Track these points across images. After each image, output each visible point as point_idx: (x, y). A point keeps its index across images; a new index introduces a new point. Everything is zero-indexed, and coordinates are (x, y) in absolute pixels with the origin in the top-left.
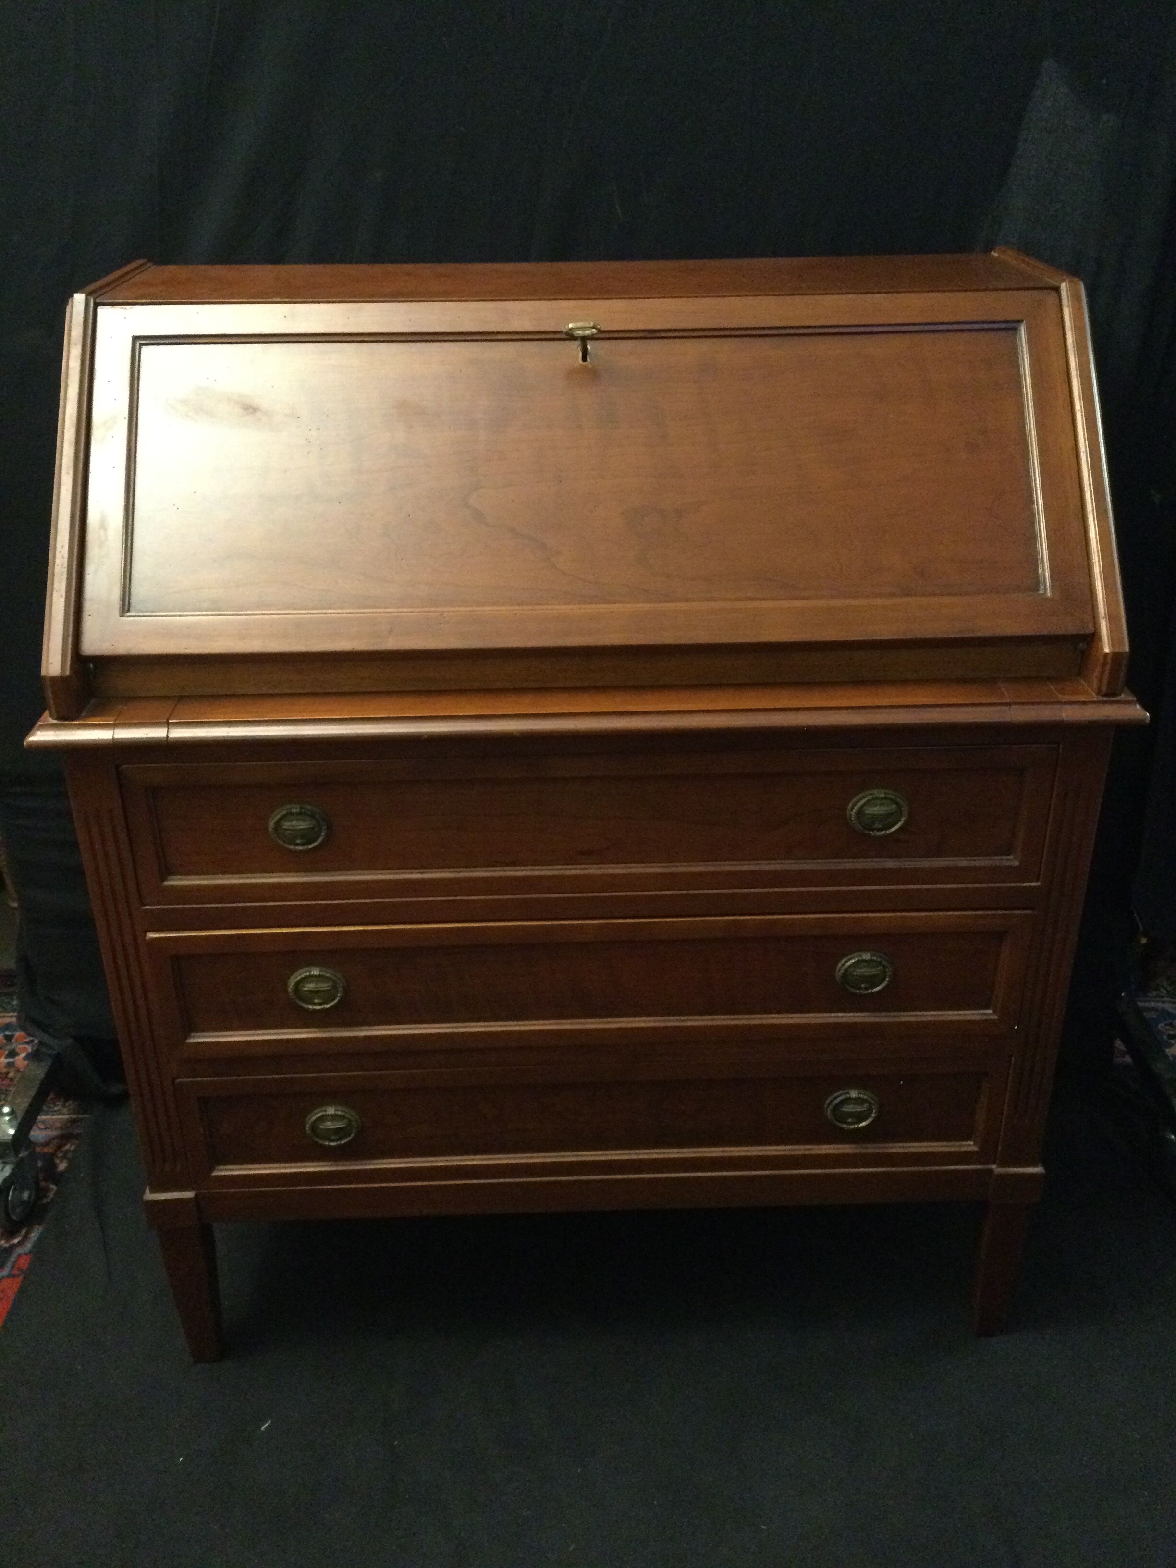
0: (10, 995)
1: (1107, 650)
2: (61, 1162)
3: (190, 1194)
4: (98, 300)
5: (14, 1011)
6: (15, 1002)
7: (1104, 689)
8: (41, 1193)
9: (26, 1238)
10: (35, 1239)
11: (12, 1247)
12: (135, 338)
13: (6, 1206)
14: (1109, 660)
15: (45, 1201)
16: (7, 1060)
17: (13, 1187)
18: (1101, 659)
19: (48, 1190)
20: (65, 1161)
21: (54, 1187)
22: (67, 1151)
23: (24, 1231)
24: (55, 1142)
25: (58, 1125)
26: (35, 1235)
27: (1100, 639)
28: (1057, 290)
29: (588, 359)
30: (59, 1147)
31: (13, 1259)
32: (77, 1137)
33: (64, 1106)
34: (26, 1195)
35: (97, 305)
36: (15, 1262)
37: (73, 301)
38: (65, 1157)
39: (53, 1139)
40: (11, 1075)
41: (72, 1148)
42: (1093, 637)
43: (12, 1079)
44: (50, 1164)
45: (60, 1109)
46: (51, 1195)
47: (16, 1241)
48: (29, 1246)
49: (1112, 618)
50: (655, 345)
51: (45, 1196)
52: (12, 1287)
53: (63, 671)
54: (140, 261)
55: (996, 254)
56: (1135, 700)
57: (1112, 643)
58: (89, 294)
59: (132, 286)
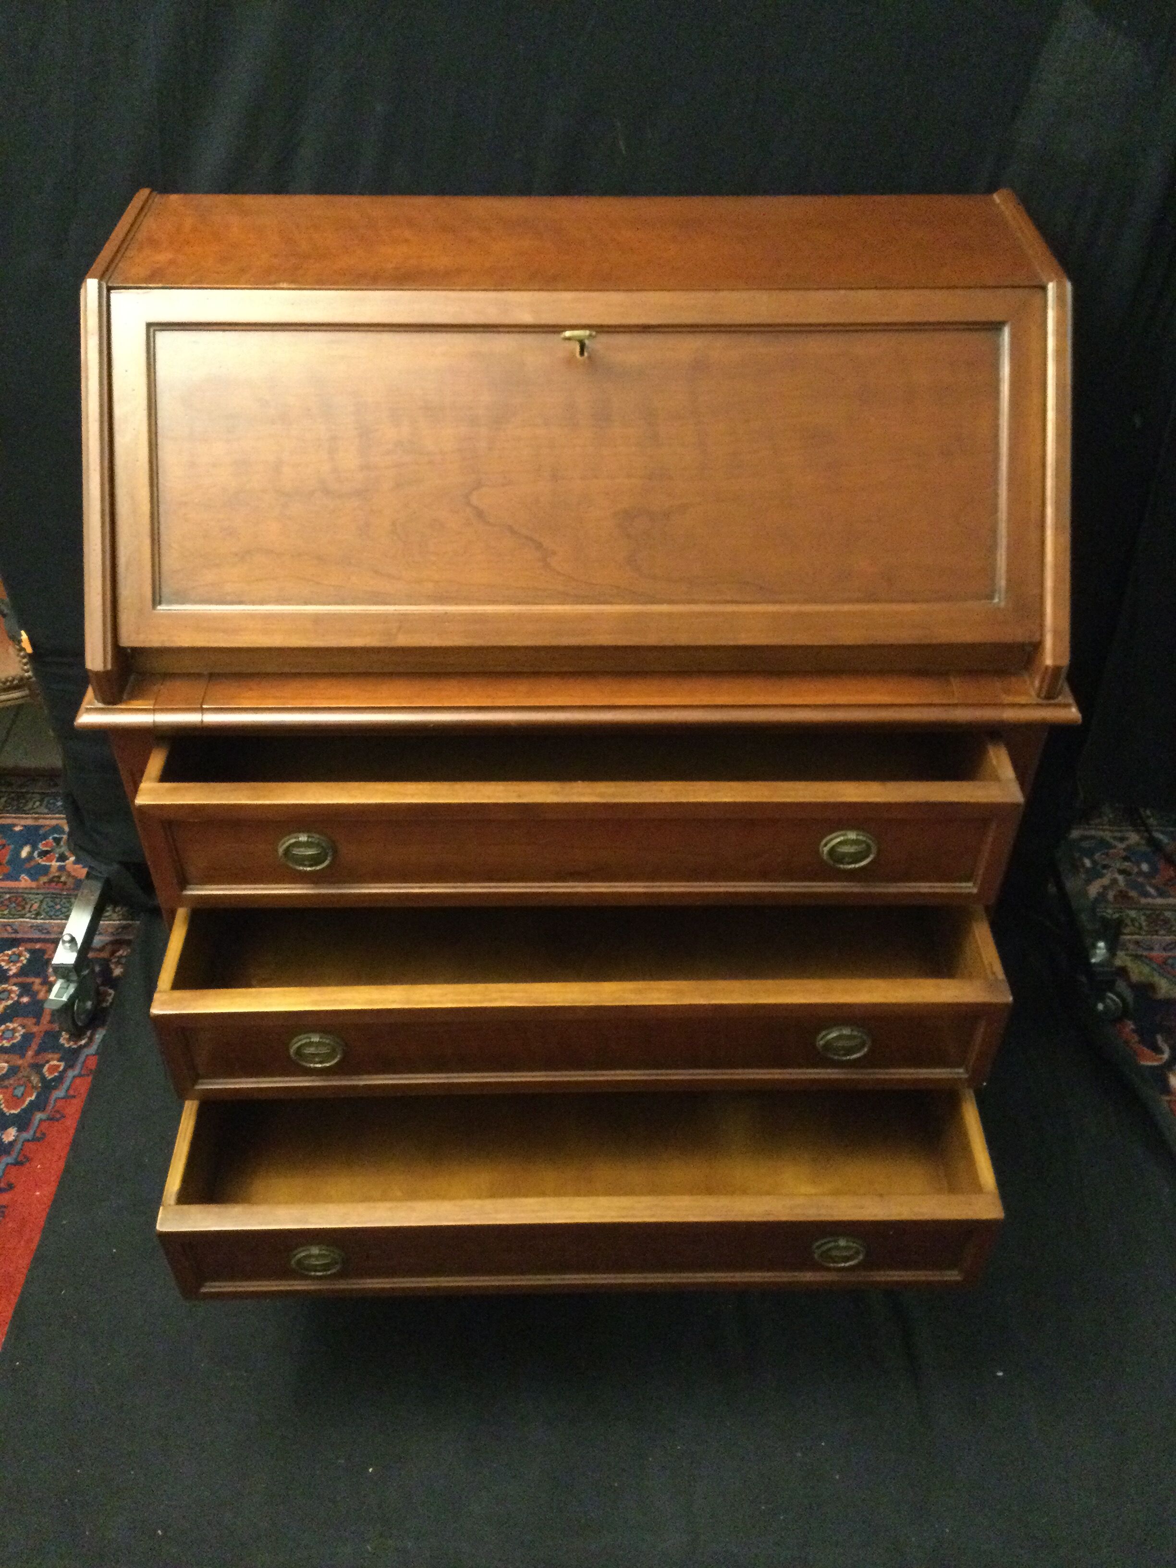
0: (55, 796)
1: (1049, 661)
2: (116, 967)
4: (110, 285)
5: (60, 812)
6: (59, 803)
7: (1042, 695)
8: (100, 997)
9: (91, 1039)
10: (99, 1041)
11: (81, 1047)
12: (149, 325)
13: (73, 1017)
14: (1050, 670)
15: (104, 1005)
16: (58, 864)
17: (77, 1000)
18: (1043, 669)
19: (107, 994)
20: (120, 966)
21: (111, 991)
22: (121, 957)
23: (89, 1033)
24: (109, 948)
25: (110, 930)
26: (99, 1037)
27: (1043, 649)
28: (1044, 288)
29: (586, 354)
30: (113, 953)
31: (82, 1058)
32: (128, 943)
33: (114, 912)
34: (89, 1004)
35: (109, 289)
36: (84, 1062)
37: (86, 285)
38: (118, 963)
39: (107, 944)
40: (63, 879)
41: (125, 953)
42: (1037, 646)
43: (65, 883)
44: (106, 971)
45: (110, 915)
46: (110, 999)
47: (83, 1042)
48: (94, 1047)
49: (1056, 633)
50: (650, 340)
51: (104, 1000)
52: (84, 1087)
53: (105, 666)
54: (144, 193)
55: (997, 198)
56: (1070, 700)
57: (1055, 657)
58: (101, 278)
59: (140, 249)
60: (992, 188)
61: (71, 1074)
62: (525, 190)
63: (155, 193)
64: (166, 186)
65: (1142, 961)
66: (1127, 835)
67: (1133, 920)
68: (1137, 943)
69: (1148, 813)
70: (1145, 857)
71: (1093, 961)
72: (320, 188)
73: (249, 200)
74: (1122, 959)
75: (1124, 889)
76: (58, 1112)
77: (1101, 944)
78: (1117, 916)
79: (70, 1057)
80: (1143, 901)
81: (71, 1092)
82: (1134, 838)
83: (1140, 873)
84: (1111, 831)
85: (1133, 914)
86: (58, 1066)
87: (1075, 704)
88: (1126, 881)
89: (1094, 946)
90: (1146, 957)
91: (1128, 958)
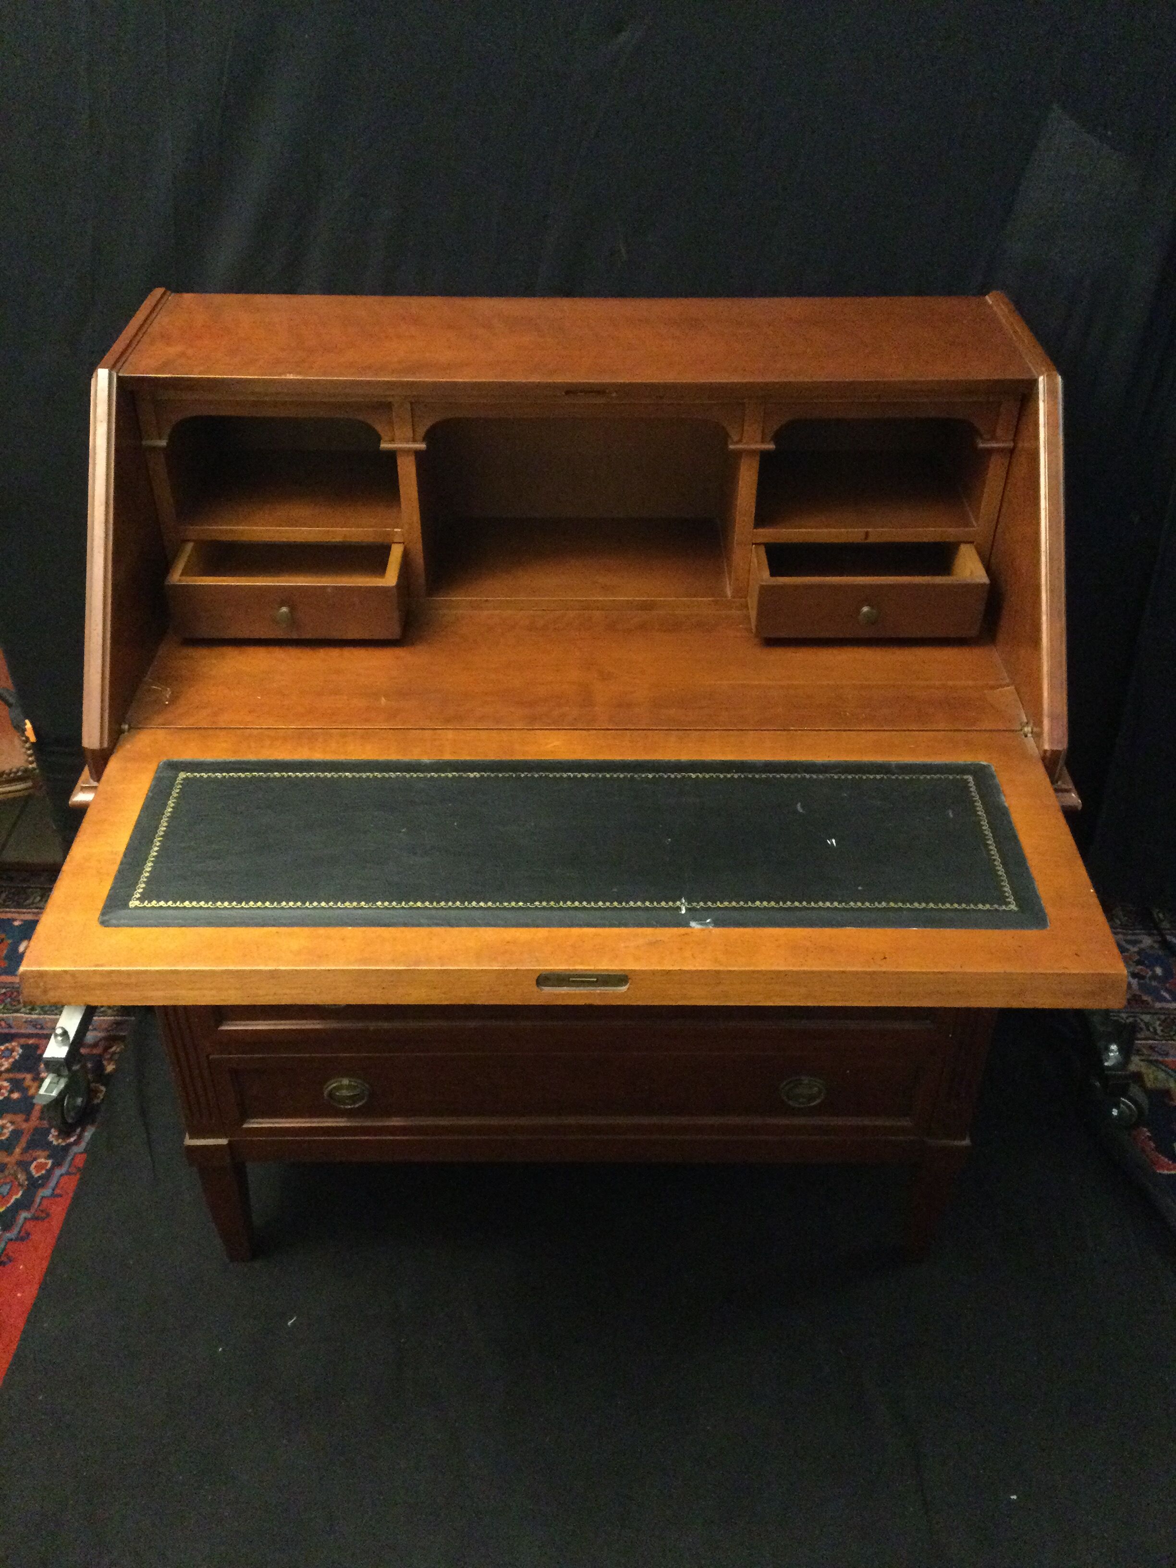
1: (1048, 746)
2: (109, 1064)
3: (223, 1141)
4: (120, 374)
8: (91, 1093)
9: (80, 1137)
10: (89, 1138)
11: (70, 1145)
13: (62, 1113)
14: (1049, 754)
15: (96, 1101)
17: (67, 1096)
19: (97, 1091)
20: (112, 1063)
21: (103, 1088)
22: (114, 1053)
23: (78, 1130)
24: (102, 1043)
25: (104, 1026)
26: (88, 1135)
27: (1043, 733)
28: (1035, 382)
30: (106, 1049)
31: (70, 1156)
32: (122, 1039)
34: (79, 1100)
35: (119, 378)
36: (73, 1160)
37: (97, 376)
38: (110, 1060)
39: (101, 1040)
41: (118, 1050)
44: (99, 1067)
45: (105, 1011)
46: (101, 1096)
47: (72, 1140)
48: (83, 1145)
49: (1053, 717)
51: (95, 1097)
52: (71, 1185)
53: (101, 743)
54: (159, 292)
55: (989, 299)
56: (1071, 786)
57: (1052, 741)
58: (112, 368)
59: (152, 343)
60: (983, 290)
61: (58, 1172)
62: (528, 290)
63: (168, 293)
64: (180, 286)
65: (1157, 1067)
66: (1140, 937)
67: (1147, 1025)
68: (1151, 1048)
69: (1161, 915)
70: (1158, 961)
71: (1106, 1064)
72: (330, 288)
73: (259, 299)
74: (1136, 1064)
75: (1138, 993)
76: (42, 1211)
77: (1114, 1047)
78: (1131, 1020)
79: (59, 1155)
80: (1158, 1005)
81: (58, 1191)
82: (1147, 941)
83: (1155, 977)
84: (1124, 934)
85: (1147, 1018)
86: (46, 1164)
87: (1074, 790)
88: (1139, 984)
89: (1107, 1050)
90: (1162, 1063)
91: (1142, 1063)
